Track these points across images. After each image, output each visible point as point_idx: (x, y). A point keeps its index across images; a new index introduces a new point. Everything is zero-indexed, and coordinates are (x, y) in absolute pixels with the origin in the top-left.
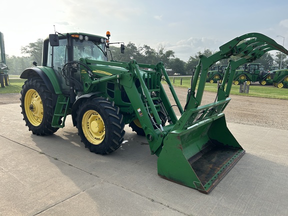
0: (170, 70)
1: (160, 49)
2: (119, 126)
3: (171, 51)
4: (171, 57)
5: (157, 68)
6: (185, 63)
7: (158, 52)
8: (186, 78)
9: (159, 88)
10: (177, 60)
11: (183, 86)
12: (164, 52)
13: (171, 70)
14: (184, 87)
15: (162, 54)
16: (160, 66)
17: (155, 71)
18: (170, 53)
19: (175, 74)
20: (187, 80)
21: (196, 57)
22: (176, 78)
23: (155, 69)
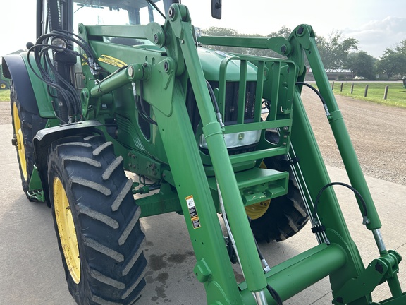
0: (347, 71)
1: (333, 36)
2: (112, 254)
3: (353, 40)
4: (351, 51)
5: (289, 46)
6: (375, 60)
7: (329, 42)
8: (376, 84)
9: (287, 116)
10: (363, 55)
11: (370, 98)
12: (340, 41)
13: (349, 71)
14: (371, 101)
15: (336, 44)
16: (298, 40)
17: (284, 59)
18: (350, 43)
19: (356, 78)
20: (377, 88)
21: (398, 49)
22: (356, 84)
23: (284, 51)
